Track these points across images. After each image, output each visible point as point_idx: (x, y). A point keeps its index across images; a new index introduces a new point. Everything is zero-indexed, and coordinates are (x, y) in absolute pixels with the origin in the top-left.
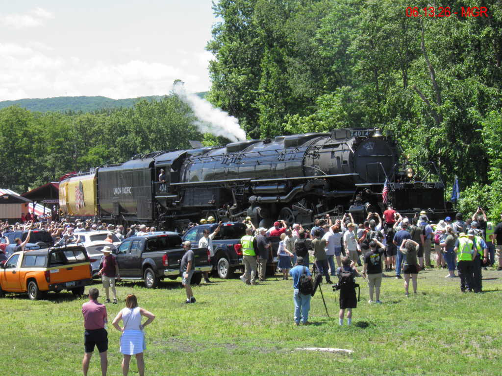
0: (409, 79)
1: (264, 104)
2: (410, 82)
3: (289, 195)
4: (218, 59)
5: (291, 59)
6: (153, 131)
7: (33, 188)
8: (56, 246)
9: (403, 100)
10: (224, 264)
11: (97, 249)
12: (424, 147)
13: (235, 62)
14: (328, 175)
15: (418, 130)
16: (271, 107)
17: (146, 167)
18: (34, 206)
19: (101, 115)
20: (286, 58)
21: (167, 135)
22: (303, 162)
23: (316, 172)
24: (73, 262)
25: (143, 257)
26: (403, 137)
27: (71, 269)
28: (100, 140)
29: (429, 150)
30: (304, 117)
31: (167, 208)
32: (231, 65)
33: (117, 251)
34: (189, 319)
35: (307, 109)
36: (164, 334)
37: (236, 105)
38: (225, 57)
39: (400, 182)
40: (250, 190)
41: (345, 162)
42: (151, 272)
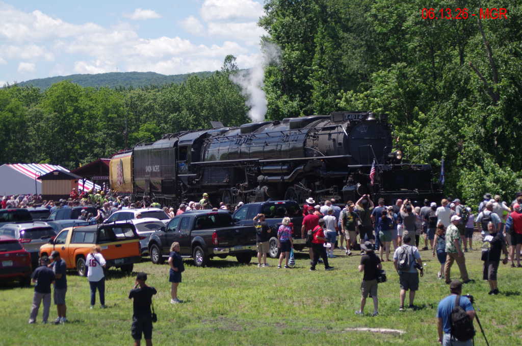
0: (466, 56)
1: (319, 81)
2: (466, 59)
3: (291, 175)
4: (271, 34)
5: (346, 35)
6: (204, 108)
7: (84, 165)
8: (105, 223)
9: (459, 77)
10: (275, 243)
11: (145, 226)
12: (481, 126)
13: (288, 38)
14: (325, 156)
15: (474, 108)
16: (325, 83)
17: (171, 146)
18: (84, 182)
19: (152, 91)
20: (341, 33)
21: (220, 111)
22: (305, 142)
23: (316, 154)
24: (121, 239)
25: (192, 234)
26: (460, 115)
27: (120, 245)
28: (150, 117)
29: (485, 128)
30: (358, 94)
31: (188, 186)
32: (283, 40)
33: (166, 229)
34: (238, 299)
35: (362, 85)
36: (213, 313)
37: (288, 82)
38: (278, 32)
39: (390, 164)
40: (259, 169)
41: (340, 144)
42: (200, 250)
